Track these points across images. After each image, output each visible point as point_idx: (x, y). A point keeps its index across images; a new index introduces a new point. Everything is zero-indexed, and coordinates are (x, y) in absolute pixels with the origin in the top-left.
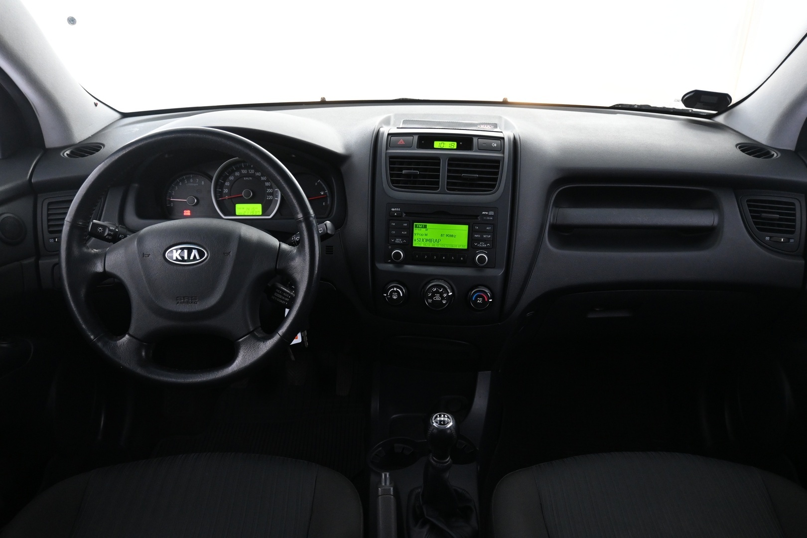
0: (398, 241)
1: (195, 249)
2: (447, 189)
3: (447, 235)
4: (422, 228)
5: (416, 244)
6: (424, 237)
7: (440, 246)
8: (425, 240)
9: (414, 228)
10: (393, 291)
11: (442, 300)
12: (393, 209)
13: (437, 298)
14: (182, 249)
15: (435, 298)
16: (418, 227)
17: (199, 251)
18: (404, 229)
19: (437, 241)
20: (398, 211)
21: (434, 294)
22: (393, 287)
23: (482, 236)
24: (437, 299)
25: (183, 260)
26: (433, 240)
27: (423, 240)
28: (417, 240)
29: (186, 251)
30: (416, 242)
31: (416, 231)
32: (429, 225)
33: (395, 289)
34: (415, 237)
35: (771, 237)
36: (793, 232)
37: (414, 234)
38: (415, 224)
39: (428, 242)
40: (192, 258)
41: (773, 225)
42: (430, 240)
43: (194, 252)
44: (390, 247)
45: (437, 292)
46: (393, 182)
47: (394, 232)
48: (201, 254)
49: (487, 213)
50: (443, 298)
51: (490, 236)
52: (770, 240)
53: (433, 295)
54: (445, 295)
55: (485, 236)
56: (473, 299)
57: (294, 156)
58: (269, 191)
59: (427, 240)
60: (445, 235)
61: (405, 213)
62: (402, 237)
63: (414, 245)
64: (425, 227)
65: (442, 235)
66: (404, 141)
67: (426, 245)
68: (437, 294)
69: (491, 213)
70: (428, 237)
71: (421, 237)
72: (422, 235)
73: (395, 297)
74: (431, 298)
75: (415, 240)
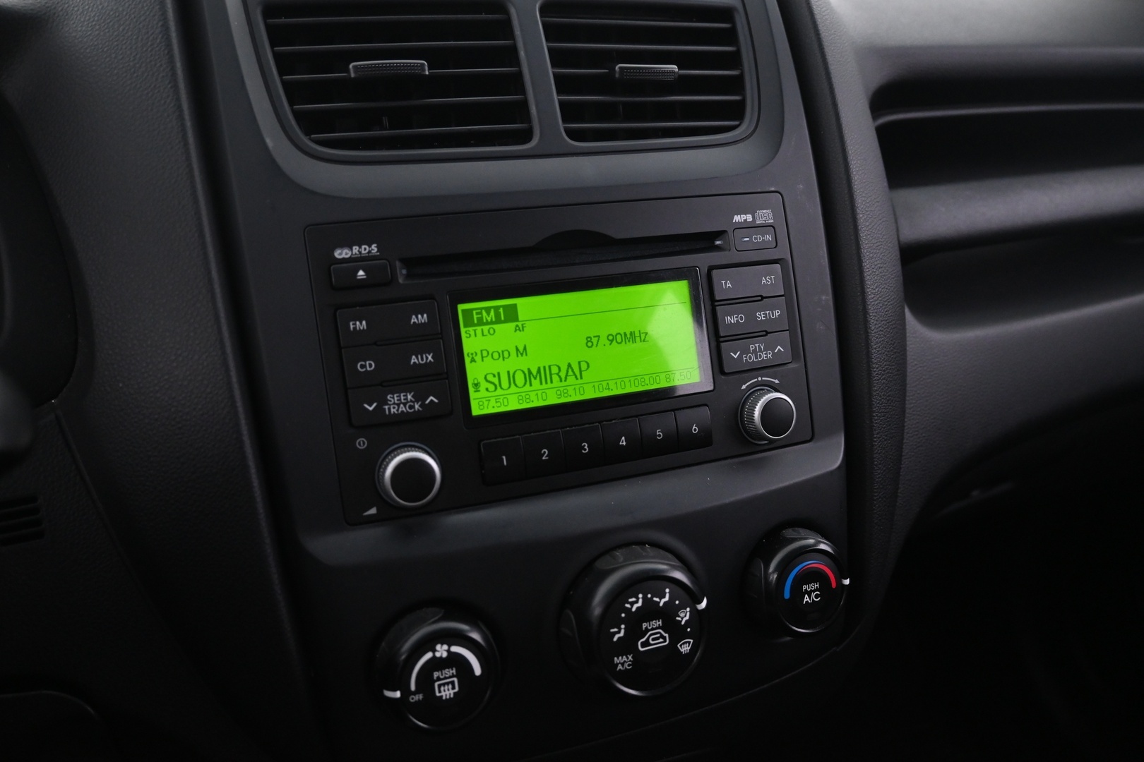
0: (399, 403)
2: (569, 133)
3: (612, 339)
4: (498, 321)
5: (483, 403)
6: (514, 363)
7: (590, 394)
8: (520, 379)
9: (463, 330)
10: (436, 664)
11: (676, 639)
12: (342, 254)
13: (655, 637)
15: (646, 644)
16: (481, 322)
18: (422, 339)
19: (576, 371)
20: (369, 258)
21: (635, 625)
22: (428, 643)
23: (751, 317)
24: (660, 644)
26: (555, 370)
27: (512, 379)
28: (484, 385)
30: (483, 393)
31: (472, 341)
32: (526, 305)
33: (442, 651)
34: (474, 371)
37: (467, 360)
38: (461, 307)
39: (536, 383)
42: (543, 374)
44: (362, 443)
45: (650, 612)
46: (310, 123)
47: (370, 365)
49: (750, 218)
50: (676, 631)
51: (777, 313)
53: (635, 632)
54: (684, 616)
55: (761, 316)
56: (787, 595)
59: (529, 375)
60: (603, 340)
61: (406, 262)
62: (416, 381)
63: (476, 411)
64: (512, 315)
65: (589, 339)
67: (529, 400)
68: (649, 620)
70: (532, 362)
71: (503, 367)
72: (503, 355)
73: (447, 693)
74: (627, 645)
75: (476, 385)
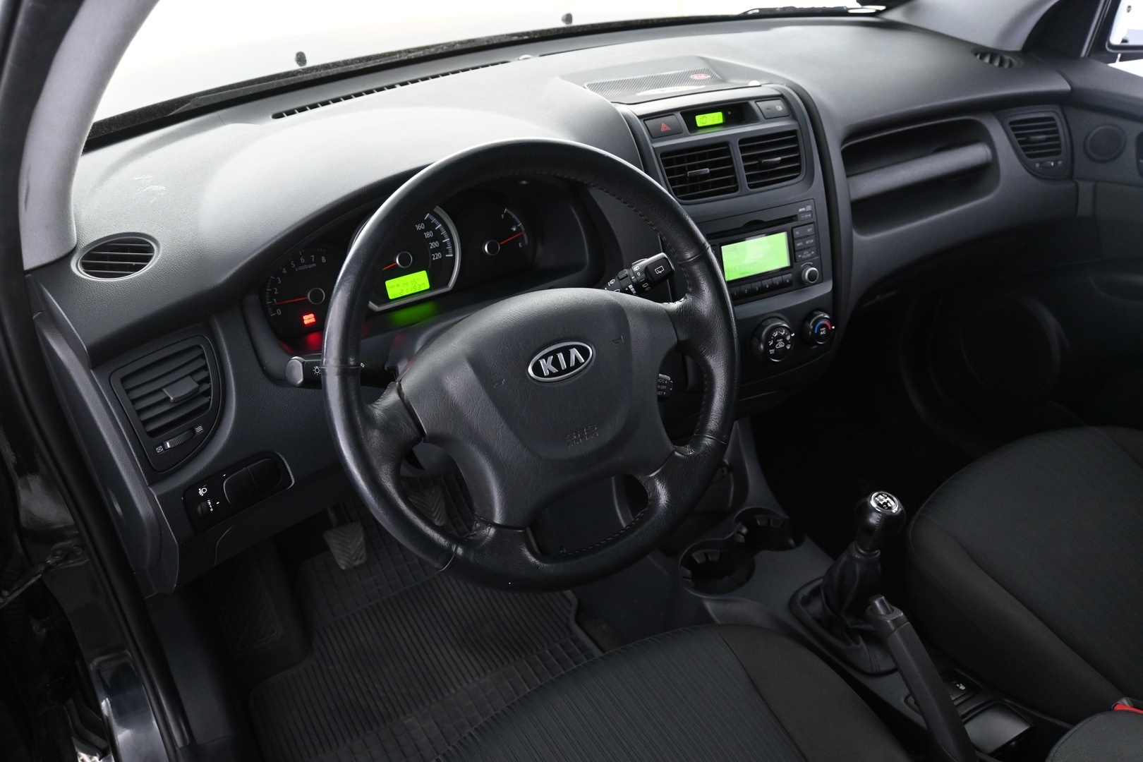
1: (572, 347)
2: (749, 186)
9: (724, 254)
11: (786, 345)
13: (781, 344)
14: (554, 353)
15: (778, 346)
16: (728, 251)
17: (579, 348)
21: (775, 341)
23: (804, 243)
24: (782, 346)
25: (561, 372)
29: (561, 356)
35: (1040, 163)
36: (1058, 153)
38: (723, 247)
40: (573, 363)
41: (1041, 148)
43: (575, 353)
45: (779, 337)
48: (584, 352)
49: (804, 209)
50: (786, 342)
51: (812, 241)
52: (1040, 166)
53: (775, 343)
54: (788, 338)
55: (807, 242)
56: (816, 332)
57: (524, 182)
58: (434, 245)
66: (668, 124)
68: (779, 339)
69: (809, 208)
74: (773, 347)
